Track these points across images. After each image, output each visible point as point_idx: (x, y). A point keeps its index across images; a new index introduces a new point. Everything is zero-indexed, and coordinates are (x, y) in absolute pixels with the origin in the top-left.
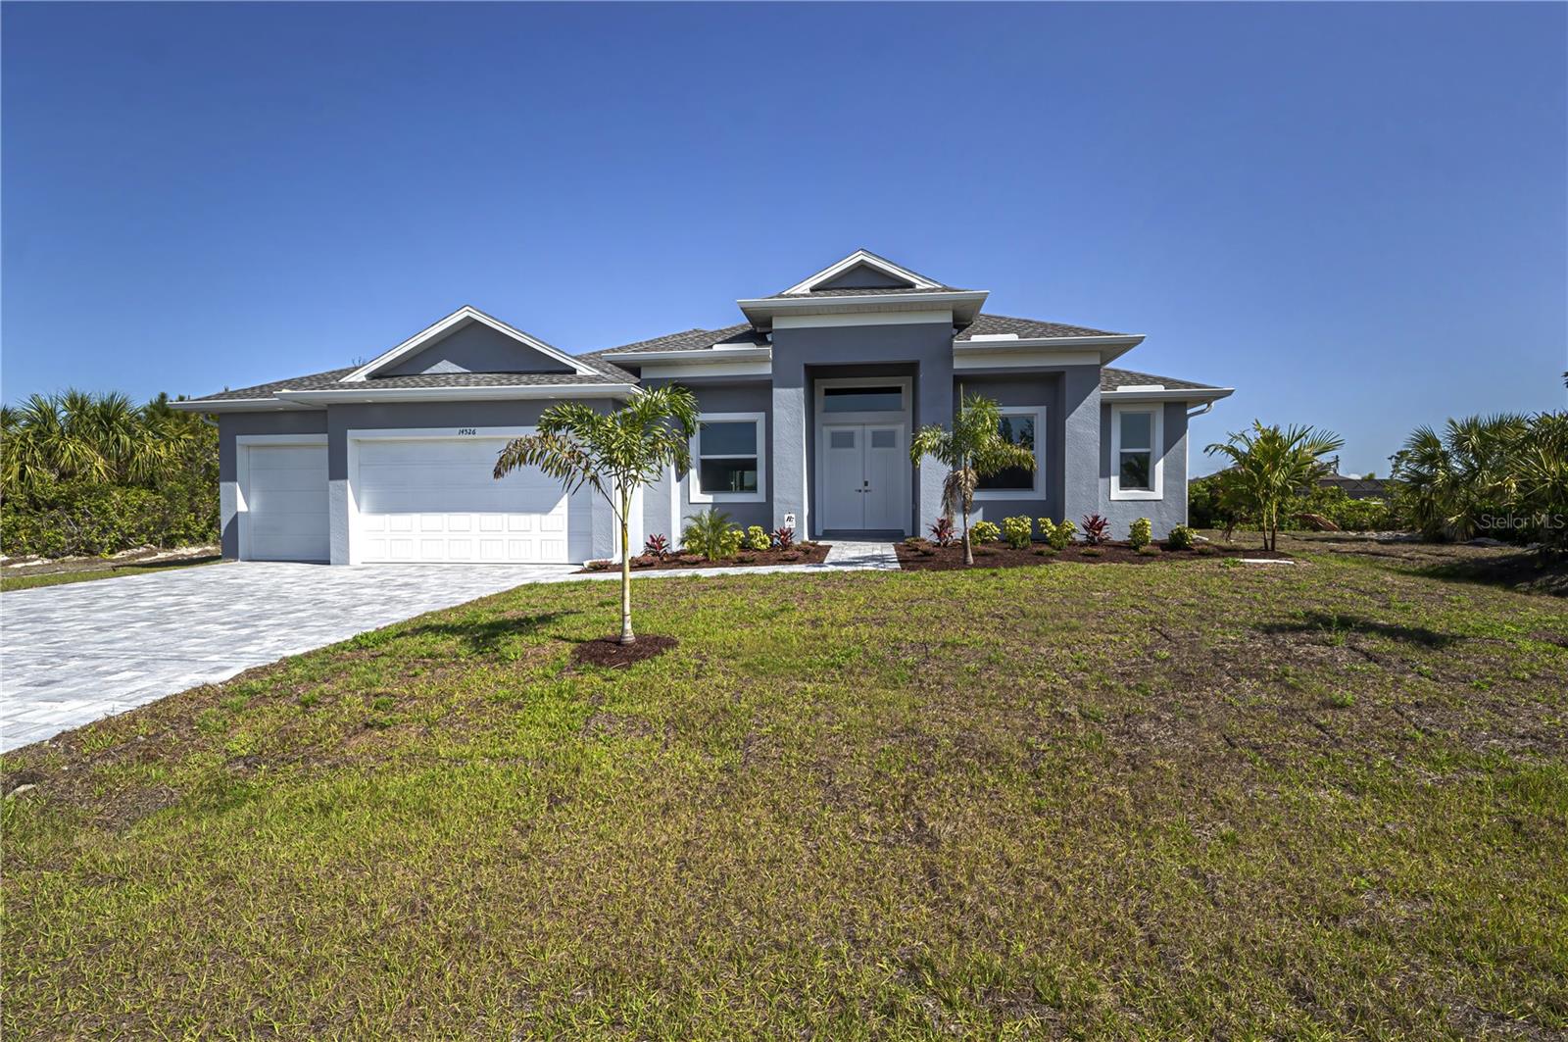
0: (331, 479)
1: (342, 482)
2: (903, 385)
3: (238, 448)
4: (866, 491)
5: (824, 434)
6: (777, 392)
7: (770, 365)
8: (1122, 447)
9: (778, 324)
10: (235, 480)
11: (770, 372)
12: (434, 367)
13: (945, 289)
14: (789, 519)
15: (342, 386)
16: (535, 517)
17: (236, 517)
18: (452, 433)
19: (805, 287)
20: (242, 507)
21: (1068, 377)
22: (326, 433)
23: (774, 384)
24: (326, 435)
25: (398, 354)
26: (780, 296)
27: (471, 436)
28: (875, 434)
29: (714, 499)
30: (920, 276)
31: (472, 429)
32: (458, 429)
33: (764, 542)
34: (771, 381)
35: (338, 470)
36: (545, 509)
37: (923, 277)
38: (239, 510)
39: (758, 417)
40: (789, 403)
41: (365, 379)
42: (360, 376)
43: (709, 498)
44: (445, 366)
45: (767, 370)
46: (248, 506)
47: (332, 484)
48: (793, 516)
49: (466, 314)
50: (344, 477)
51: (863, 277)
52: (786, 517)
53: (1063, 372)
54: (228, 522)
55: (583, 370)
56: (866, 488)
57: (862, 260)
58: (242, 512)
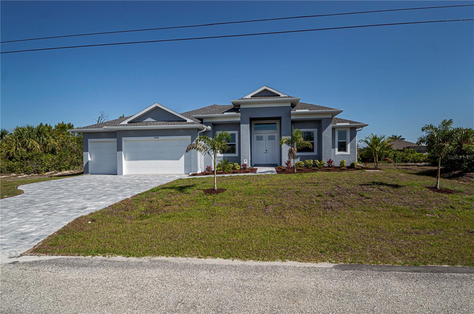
0: (118, 151)
1: (121, 152)
2: (277, 122)
3: (89, 143)
4: (267, 153)
5: (255, 136)
6: (242, 125)
7: (240, 118)
8: (338, 140)
9: (242, 106)
10: (88, 152)
11: (240, 120)
12: (146, 120)
13: (289, 97)
14: (245, 161)
15: (121, 125)
16: (176, 161)
17: (88, 162)
18: (152, 138)
19: (249, 96)
20: (89, 159)
21: (323, 121)
22: (116, 138)
23: (241, 123)
24: (116, 139)
25: (137, 116)
26: (242, 99)
27: (158, 139)
28: (269, 136)
29: (224, 155)
31: (158, 137)
32: (154, 137)
33: (238, 167)
34: (240, 122)
35: (120, 149)
36: (178, 159)
37: (283, 93)
38: (89, 160)
39: (236, 132)
40: (245, 128)
41: (127, 123)
42: (125, 122)
43: (222, 155)
44: (149, 119)
45: (239, 119)
46: (91, 159)
47: (118, 153)
48: (246, 160)
49: (156, 105)
50: (122, 151)
51: (266, 93)
52: (245, 160)
53: (322, 120)
54: (85, 164)
55: (189, 121)
56: (267, 152)
57: (265, 89)
58: (90, 161)
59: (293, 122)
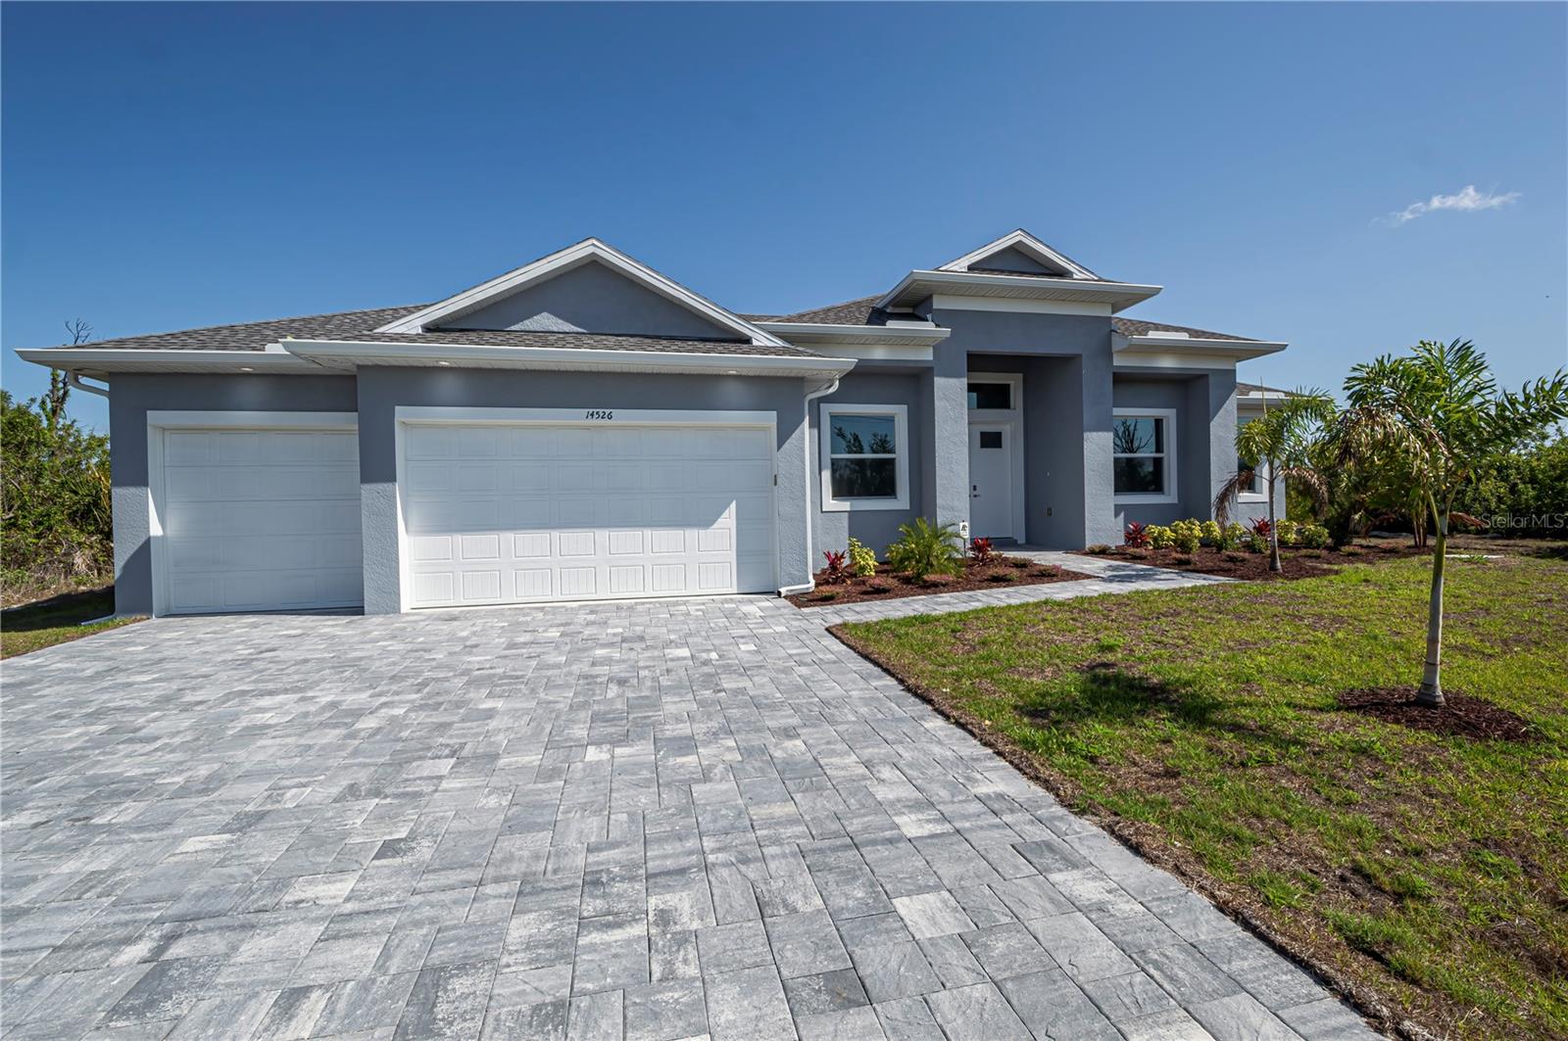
0: (364, 480)
2: (1012, 383)
3: (149, 430)
4: (975, 496)
6: (937, 381)
7: (931, 350)
9: (938, 303)
10: (145, 484)
11: (931, 358)
12: (527, 322)
13: (1100, 280)
14: (963, 528)
15: (383, 336)
16: (692, 534)
17: (148, 542)
18: (577, 417)
19: (960, 265)
20: (155, 529)
21: (1212, 380)
22: (357, 411)
23: (936, 372)
24: (356, 414)
25: (480, 297)
26: (937, 269)
27: (606, 422)
28: (983, 434)
29: (851, 505)
30: (1077, 264)
31: (608, 411)
32: (581, 412)
34: (935, 369)
35: (378, 465)
36: (706, 521)
37: (1081, 267)
38: (153, 533)
39: (900, 412)
40: (951, 396)
41: (420, 331)
42: (413, 324)
43: (845, 505)
44: (544, 321)
45: (927, 355)
46: (164, 529)
47: (369, 491)
48: (966, 524)
49: (591, 250)
50: (393, 479)
51: (1019, 259)
52: (961, 525)
53: (1207, 376)
54: (127, 557)
55: (760, 339)
56: (975, 493)
57: (1020, 241)
58: (157, 538)
59: (1123, 380)
